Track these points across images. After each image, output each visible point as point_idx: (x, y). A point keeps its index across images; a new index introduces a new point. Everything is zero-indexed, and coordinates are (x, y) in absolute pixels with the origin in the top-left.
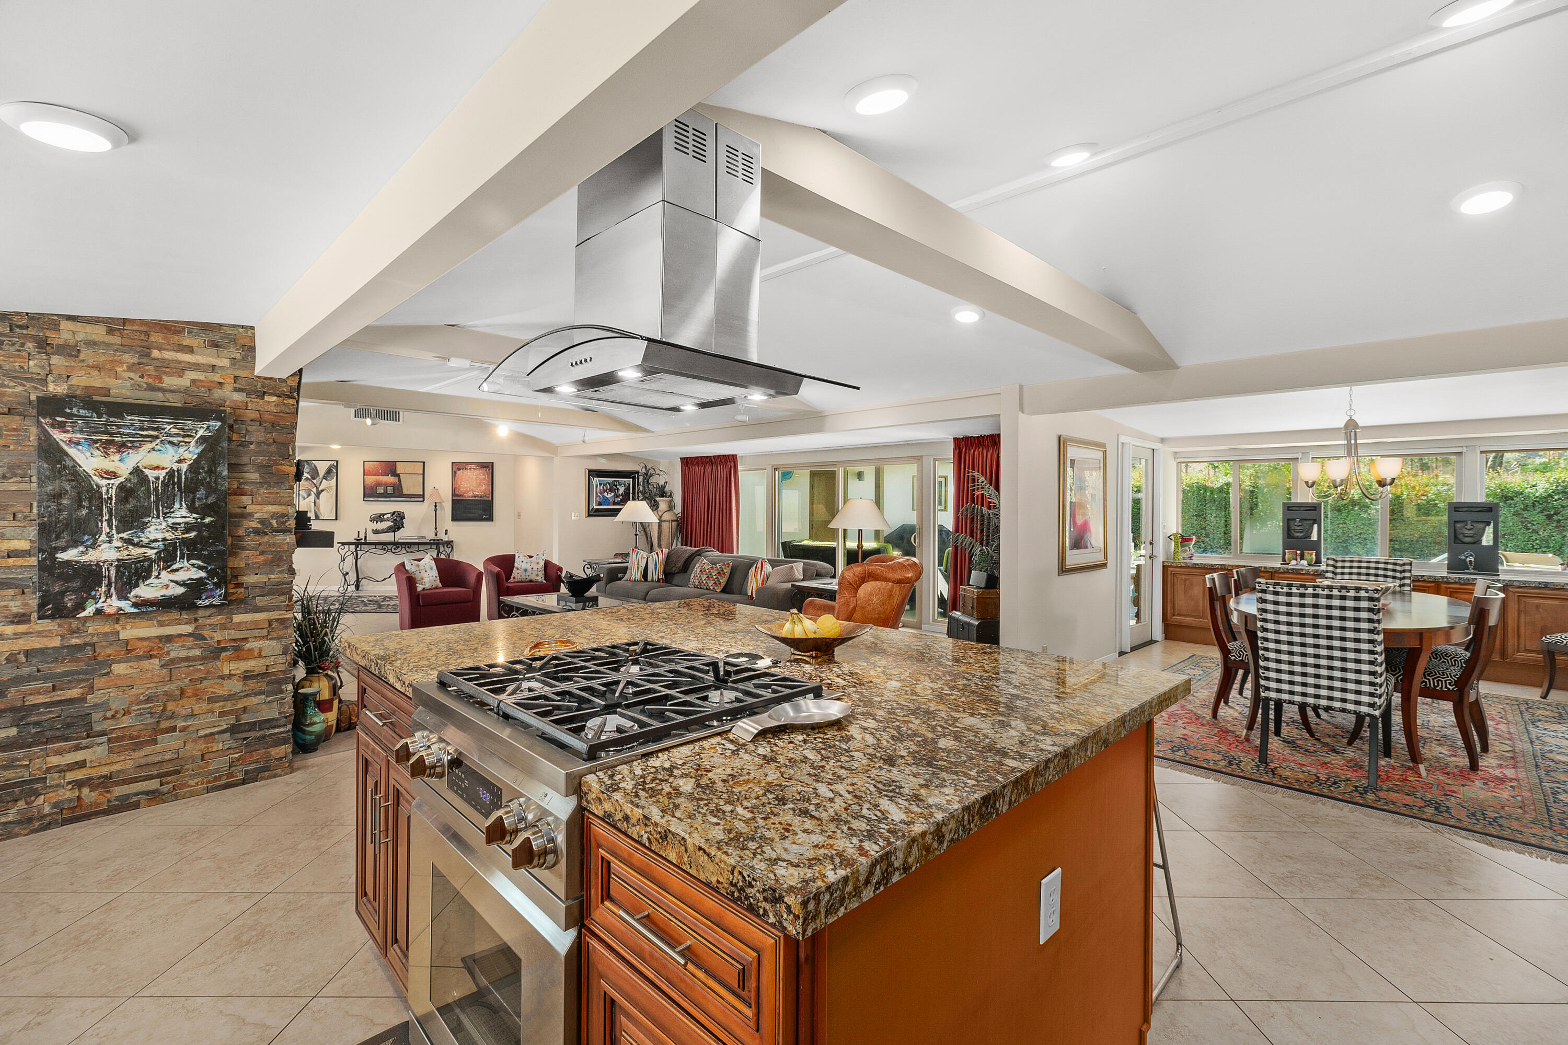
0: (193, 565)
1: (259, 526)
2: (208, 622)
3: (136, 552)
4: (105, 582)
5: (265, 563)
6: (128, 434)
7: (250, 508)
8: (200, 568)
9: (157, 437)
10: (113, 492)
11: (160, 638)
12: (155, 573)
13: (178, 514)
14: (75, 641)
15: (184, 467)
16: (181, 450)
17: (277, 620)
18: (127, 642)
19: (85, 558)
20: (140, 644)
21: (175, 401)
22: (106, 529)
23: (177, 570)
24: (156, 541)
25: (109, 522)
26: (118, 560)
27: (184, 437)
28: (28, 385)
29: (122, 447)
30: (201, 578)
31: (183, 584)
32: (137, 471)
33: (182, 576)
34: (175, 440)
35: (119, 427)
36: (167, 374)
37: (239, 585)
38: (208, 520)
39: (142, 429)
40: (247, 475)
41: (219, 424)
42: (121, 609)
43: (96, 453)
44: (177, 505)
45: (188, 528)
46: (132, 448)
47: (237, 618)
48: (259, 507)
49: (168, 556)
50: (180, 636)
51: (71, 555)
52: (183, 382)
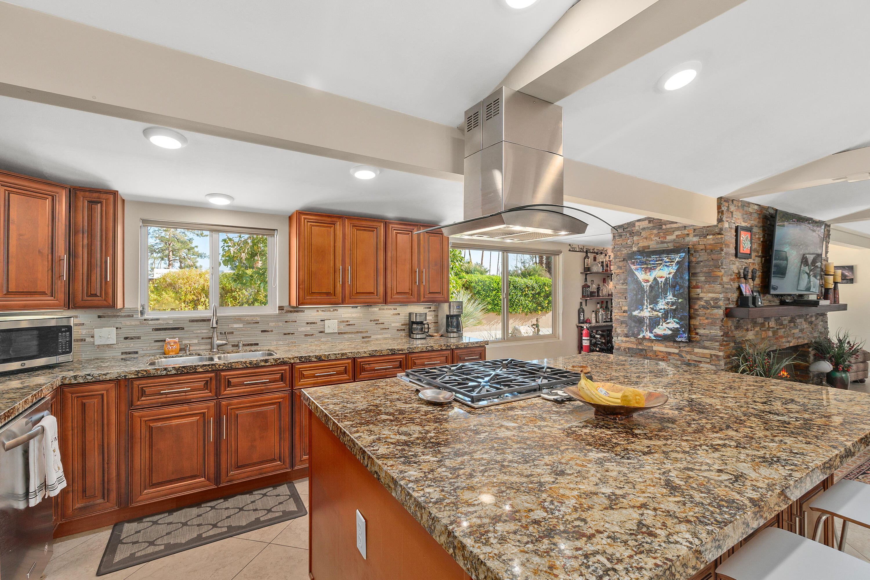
0: (674, 321)
1: (705, 304)
2: (684, 349)
3: (655, 313)
4: (645, 325)
5: (708, 324)
6: (652, 264)
7: (701, 295)
8: (677, 323)
9: (662, 264)
10: (648, 288)
11: (667, 352)
12: (661, 323)
13: (669, 298)
14: (640, 347)
15: (671, 276)
16: (670, 268)
17: (715, 355)
18: (655, 352)
19: (640, 315)
20: (660, 354)
21: (671, 246)
22: (646, 303)
23: (668, 323)
24: (661, 309)
25: (647, 300)
26: (650, 316)
27: (671, 262)
28: (628, 249)
29: (650, 269)
30: (677, 328)
31: (671, 329)
32: (655, 279)
33: (671, 326)
34: (668, 264)
35: (649, 261)
36: (668, 235)
37: (697, 334)
38: (680, 300)
39: (657, 261)
40: (700, 278)
41: (684, 254)
42: (650, 337)
43: (643, 272)
44: (668, 294)
45: (673, 304)
46: (653, 269)
47: (696, 350)
48: (705, 294)
49: (666, 316)
50: (674, 353)
51: (635, 313)
52: (673, 237)
